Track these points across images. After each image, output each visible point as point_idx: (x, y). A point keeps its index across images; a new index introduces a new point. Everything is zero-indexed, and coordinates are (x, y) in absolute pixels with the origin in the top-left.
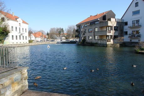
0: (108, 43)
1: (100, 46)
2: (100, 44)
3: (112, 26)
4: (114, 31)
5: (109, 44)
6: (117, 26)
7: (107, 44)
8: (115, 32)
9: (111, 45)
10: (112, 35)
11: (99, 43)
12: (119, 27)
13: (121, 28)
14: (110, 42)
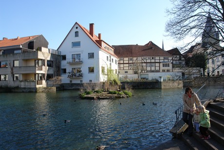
0: (38, 86)
1: (23, 92)
2: (25, 88)
3: (44, 60)
5: (40, 88)
6: (52, 60)
7: (36, 88)
8: (49, 69)
9: (43, 89)
10: (44, 73)
12: (54, 62)
13: (57, 63)
14: (42, 84)
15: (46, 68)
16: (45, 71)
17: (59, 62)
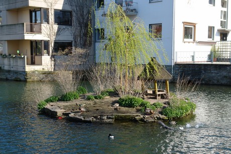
2: (9, 71)
3: (47, 9)
4: (56, 27)
5: (33, 72)
6: (68, 8)
7: (25, 73)
8: (59, 30)
9: (42, 76)
10: (46, 39)
11: (6, 68)
12: (74, 14)
13: (82, 15)
14: (40, 64)
15: (51, 29)
16: (49, 36)
17: (89, 13)
